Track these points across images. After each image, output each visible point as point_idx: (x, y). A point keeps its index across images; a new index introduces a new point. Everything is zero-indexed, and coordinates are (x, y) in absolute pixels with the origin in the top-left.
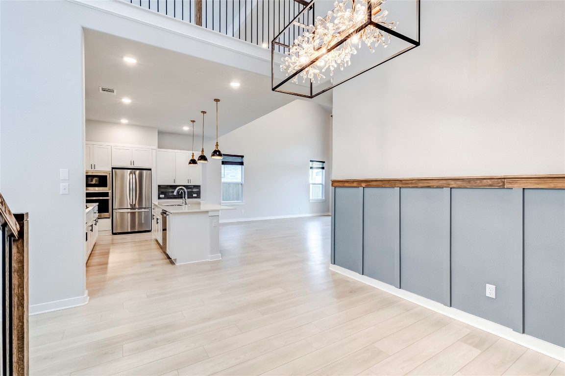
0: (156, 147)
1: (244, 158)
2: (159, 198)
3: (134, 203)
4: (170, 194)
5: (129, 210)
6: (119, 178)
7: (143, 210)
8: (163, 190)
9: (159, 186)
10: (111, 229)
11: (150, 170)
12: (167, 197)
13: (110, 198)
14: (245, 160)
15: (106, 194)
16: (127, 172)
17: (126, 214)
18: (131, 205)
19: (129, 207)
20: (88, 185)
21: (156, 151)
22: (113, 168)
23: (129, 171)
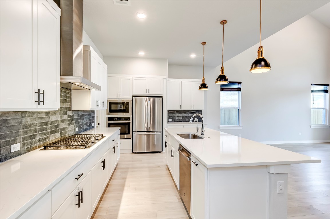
0: (166, 77)
1: (241, 84)
2: (169, 122)
3: (149, 127)
4: (177, 118)
5: (145, 133)
6: (138, 105)
7: (155, 133)
8: (171, 115)
9: (168, 111)
10: (131, 148)
11: (161, 97)
12: (174, 121)
13: (131, 122)
14: (242, 86)
15: (128, 119)
16: (144, 98)
17: (143, 136)
18: (147, 128)
19: (146, 130)
20: (111, 111)
21: (167, 80)
22: (133, 96)
23: (146, 98)
